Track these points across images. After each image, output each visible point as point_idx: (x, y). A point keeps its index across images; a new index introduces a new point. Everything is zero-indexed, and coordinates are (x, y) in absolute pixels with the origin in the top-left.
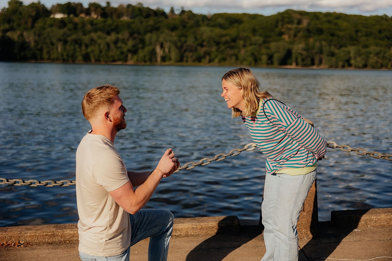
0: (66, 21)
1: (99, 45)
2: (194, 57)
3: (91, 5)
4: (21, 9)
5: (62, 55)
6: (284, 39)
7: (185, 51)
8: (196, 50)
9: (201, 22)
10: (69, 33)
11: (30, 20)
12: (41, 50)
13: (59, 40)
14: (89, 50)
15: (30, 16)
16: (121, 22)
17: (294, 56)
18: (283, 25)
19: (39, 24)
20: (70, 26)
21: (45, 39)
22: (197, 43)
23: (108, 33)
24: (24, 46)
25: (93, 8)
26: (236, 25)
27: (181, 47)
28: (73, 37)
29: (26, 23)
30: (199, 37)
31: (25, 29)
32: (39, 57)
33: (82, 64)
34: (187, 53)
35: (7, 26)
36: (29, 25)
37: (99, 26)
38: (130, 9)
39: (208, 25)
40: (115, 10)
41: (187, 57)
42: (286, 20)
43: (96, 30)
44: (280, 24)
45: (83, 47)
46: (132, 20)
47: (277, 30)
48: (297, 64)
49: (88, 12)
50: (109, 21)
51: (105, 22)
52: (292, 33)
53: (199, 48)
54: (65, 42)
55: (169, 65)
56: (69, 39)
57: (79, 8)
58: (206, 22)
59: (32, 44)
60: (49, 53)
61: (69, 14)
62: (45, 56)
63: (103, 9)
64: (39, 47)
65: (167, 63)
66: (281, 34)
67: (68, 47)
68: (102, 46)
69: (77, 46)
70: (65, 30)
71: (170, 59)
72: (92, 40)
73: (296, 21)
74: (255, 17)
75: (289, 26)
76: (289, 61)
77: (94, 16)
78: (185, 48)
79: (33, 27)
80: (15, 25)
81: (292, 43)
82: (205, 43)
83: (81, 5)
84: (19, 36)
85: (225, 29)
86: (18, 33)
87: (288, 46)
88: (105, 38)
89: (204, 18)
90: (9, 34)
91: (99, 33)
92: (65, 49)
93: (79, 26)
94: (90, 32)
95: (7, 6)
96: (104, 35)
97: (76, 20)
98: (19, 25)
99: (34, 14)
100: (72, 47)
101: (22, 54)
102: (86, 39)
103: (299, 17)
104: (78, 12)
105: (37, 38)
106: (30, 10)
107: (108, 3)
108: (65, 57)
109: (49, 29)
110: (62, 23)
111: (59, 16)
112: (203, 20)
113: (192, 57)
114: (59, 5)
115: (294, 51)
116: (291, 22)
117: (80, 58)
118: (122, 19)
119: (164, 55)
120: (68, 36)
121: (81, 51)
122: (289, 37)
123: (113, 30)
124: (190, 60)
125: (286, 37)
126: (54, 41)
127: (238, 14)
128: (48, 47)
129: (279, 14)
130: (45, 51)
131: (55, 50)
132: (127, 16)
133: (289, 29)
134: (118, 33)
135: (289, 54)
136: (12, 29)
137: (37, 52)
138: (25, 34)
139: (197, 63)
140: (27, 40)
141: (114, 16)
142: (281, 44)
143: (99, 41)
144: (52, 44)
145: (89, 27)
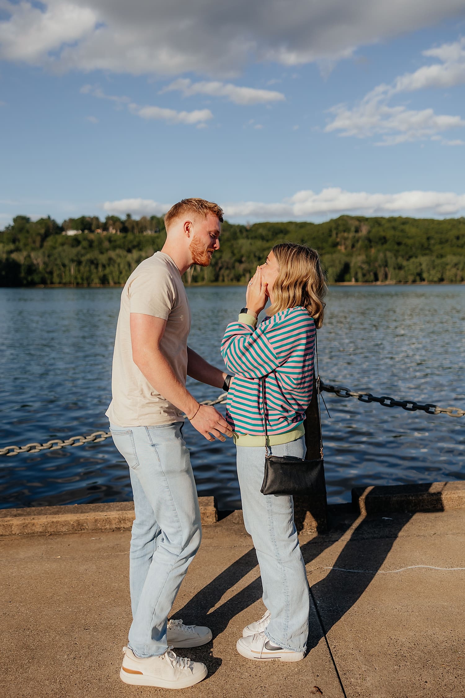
0: (80, 238)
1: (119, 265)
2: (232, 275)
3: (109, 218)
4: (28, 226)
5: (76, 278)
6: (340, 251)
7: (221, 269)
8: (234, 267)
9: (238, 234)
10: (83, 252)
11: (38, 239)
12: (51, 273)
13: (72, 261)
14: (107, 271)
15: (39, 234)
16: (144, 236)
17: (352, 271)
18: (337, 234)
19: (49, 242)
20: (85, 244)
21: (56, 259)
22: (234, 259)
23: (129, 251)
24: (31, 269)
25: (111, 222)
26: (281, 235)
27: (216, 264)
28: (88, 256)
29: (34, 242)
30: (236, 251)
31: (33, 249)
32: (49, 282)
33: (99, 288)
34: (222, 271)
35: (12, 247)
36: (38, 244)
37: (118, 243)
38: (154, 222)
39: (247, 237)
40: (137, 223)
41: (223, 276)
42: (341, 228)
43: (114, 248)
44: (334, 232)
45: (100, 269)
46: (156, 235)
47: (331, 240)
48: (357, 280)
49: (105, 227)
50: (130, 236)
51: (125, 237)
52: (349, 243)
53: (237, 264)
54: (79, 263)
55: (202, 286)
56: (84, 259)
57: (94, 223)
58: (245, 234)
59: (41, 267)
60: (60, 276)
61: (83, 231)
62: (56, 279)
63: (123, 223)
64: (48, 270)
65: (199, 284)
66: (335, 245)
67: (82, 268)
68: (122, 266)
69: (93, 267)
70: (79, 248)
71: (203, 279)
72: (110, 259)
73: (353, 229)
74: (303, 225)
75: (346, 235)
76: (347, 277)
77: (112, 231)
78: (220, 265)
79: (41, 246)
80: (21, 245)
81: (350, 255)
82: (244, 259)
83: (97, 219)
84: (25, 258)
85: (267, 241)
86: (25, 253)
87: (344, 259)
88: (126, 257)
89: (242, 229)
90: (14, 256)
91: (118, 251)
92: (79, 271)
93: (95, 244)
94: (107, 250)
95: (12, 223)
96: (125, 253)
97: (92, 236)
98: (26, 245)
99: (43, 231)
100: (87, 268)
101: (29, 278)
102: (103, 259)
103: (357, 223)
104: (93, 227)
105: (46, 259)
106: (39, 226)
107: (129, 216)
108: (80, 281)
109: (60, 249)
110: (76, 241)
111: (71, 233)
112: (241, 231)
113: (228, 276)
114: (72, 220)
115: (352, 265)
116: (347, 230)
117: (96, 281)
118: (145, 233)
119: (195, 274)
120: (82, 255)
121: (98, 272)
122: (346, 248)
123: (134, 247)
124: (226, 279)
125: (342, 248)
126: (66, 262)
127: (282, 224)
128: (60, 269)
129: (332, 221)
130: (55, 275)
131: (67, 273)
132: (151, 230)
133: (346, 239)
134: (141, 250)
135: (346, 268)
136: (18, 250)
137: (46, 275)
138: (33, 255)
139: (235, 282)
140: (35, 262)
141: (136, 231)
142: (335, 256)
143: (119, 260)
144: (64, 266)
145: (106, 244)
